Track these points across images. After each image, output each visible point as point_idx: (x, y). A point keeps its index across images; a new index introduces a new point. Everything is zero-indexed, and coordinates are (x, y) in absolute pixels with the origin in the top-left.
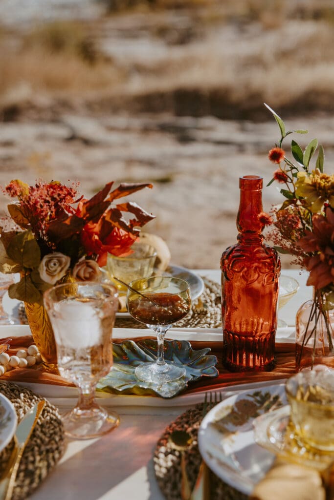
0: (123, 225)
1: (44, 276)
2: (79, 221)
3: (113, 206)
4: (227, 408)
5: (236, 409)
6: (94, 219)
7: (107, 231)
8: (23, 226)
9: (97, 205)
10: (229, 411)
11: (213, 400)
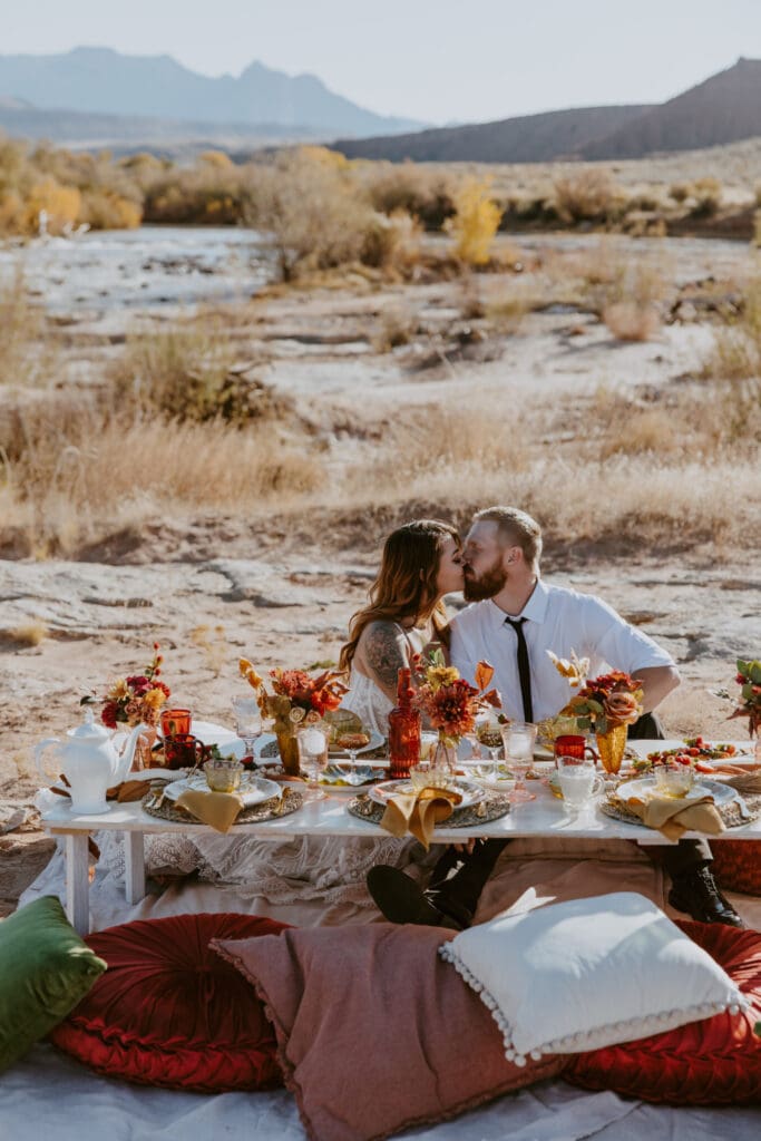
0: (333, 693)
1: (292, 719)
2: (311, 691)
3: (329, 683)
6: (318, 690)
7: (325, 697)
8: (280, 693)
9: (320, 683)
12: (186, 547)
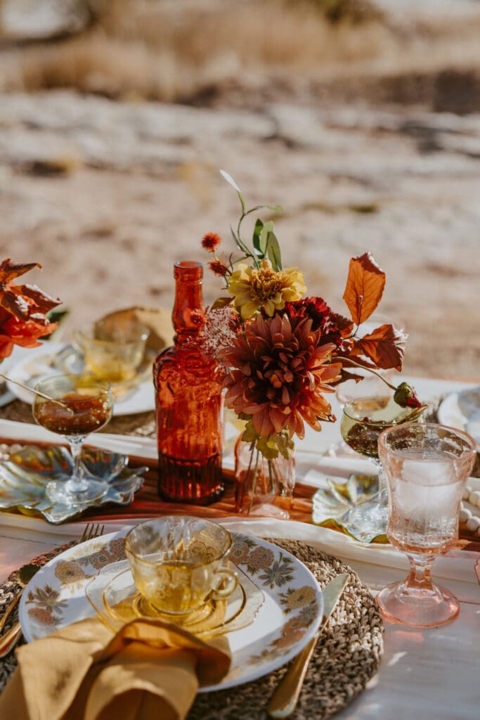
4: (98, 545)
5: (108, 549)
10: (99, 549)
11: (93, 533)
12: (257, 100)
